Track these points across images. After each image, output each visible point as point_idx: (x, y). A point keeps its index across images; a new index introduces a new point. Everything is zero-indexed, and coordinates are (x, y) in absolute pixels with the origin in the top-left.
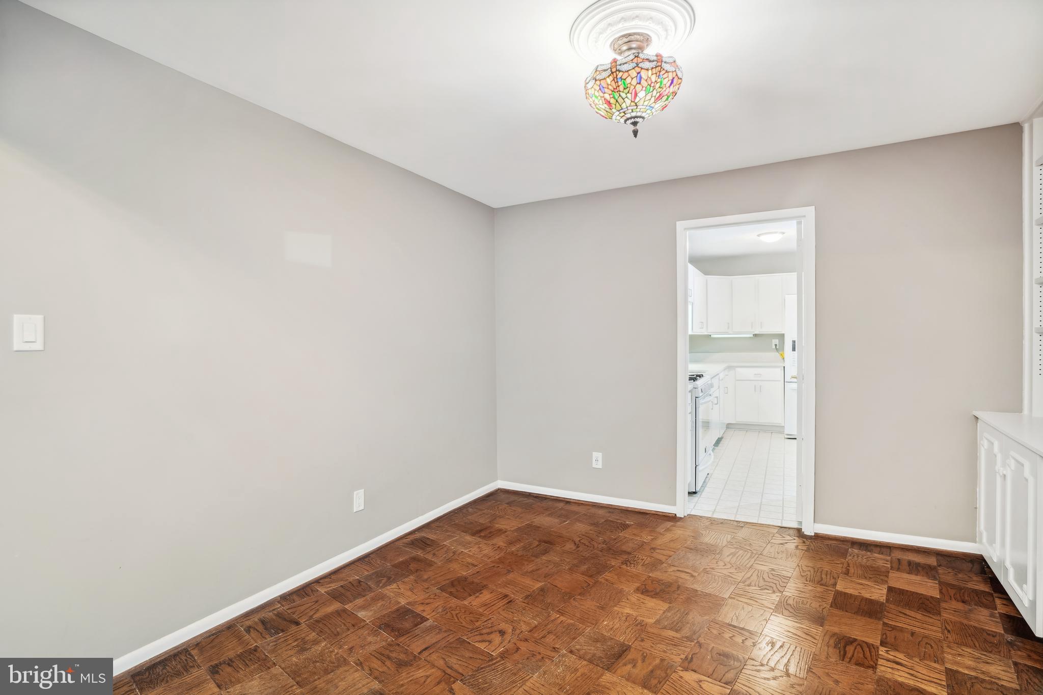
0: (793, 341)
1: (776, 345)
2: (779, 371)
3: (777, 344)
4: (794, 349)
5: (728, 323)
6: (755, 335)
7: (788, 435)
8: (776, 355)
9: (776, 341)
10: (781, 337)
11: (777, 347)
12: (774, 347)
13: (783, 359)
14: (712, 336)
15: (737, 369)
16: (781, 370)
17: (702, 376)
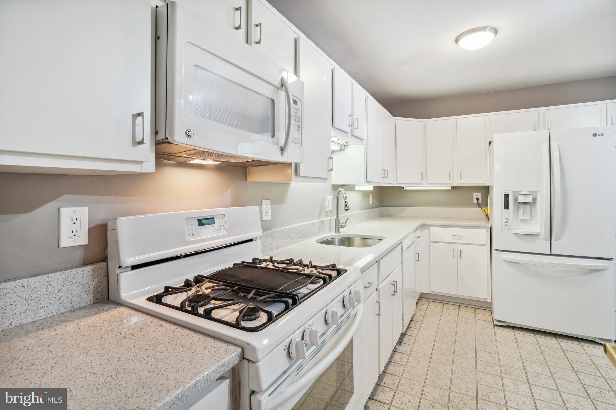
0: (505, 195)
1: (478, 199)
2: (485, 234)
3: (479, 197)
4: (507, 206)
5: (422, 173)
6: (454, 188)
7: (498, 321)
8: (478, 210)
9: (477, 195)
10: (486, 190)
11: (480, 202)
12: (475, 201)
13: (487, 215)
14: (406, 188)
15: (431, 228)
16: (487, 231)
17: (340, 272)
